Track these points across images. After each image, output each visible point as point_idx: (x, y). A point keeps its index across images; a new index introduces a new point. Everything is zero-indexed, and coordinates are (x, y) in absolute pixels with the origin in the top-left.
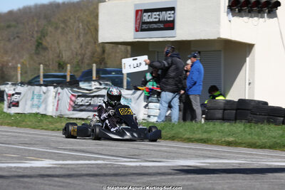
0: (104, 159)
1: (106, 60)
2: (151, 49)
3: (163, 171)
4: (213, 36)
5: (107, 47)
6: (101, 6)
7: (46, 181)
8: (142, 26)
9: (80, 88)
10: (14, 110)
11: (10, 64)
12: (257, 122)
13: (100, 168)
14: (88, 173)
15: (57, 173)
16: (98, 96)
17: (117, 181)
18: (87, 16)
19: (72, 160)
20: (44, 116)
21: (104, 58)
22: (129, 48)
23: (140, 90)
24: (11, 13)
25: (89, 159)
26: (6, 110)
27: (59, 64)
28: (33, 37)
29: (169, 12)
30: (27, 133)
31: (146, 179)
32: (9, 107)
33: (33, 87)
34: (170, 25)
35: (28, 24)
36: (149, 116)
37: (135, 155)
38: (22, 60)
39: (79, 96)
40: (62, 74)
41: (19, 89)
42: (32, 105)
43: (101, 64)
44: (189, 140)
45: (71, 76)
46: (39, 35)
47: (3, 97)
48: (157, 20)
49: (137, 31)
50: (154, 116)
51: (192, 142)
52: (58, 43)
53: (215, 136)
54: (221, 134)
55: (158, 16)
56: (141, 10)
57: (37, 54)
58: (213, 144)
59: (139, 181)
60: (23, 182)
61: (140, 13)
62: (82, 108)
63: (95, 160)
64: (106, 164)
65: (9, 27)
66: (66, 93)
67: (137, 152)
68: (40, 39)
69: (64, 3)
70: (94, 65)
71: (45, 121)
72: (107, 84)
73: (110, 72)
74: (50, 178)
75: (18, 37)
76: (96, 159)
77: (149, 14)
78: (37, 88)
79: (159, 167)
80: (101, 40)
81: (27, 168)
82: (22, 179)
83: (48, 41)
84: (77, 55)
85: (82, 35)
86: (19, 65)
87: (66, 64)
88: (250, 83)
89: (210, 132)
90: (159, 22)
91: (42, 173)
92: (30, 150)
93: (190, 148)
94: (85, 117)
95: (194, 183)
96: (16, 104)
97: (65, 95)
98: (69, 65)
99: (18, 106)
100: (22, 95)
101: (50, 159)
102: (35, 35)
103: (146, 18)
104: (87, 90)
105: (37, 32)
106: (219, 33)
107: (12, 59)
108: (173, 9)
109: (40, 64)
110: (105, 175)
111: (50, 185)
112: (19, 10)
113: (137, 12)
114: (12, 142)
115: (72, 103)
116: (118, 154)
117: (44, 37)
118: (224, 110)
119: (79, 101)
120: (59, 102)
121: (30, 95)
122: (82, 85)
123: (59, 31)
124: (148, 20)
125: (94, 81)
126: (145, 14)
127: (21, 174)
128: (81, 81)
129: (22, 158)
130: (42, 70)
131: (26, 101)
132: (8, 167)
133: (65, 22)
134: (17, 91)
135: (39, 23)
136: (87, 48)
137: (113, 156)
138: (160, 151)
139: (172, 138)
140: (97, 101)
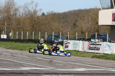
0: (103, 68)
6: (100, 12)
9: (91, 41)
11: (64, 32)
13: (103, 72)
16: (98, 45)
18: (92, 15)
19: (92, 69)
20: (78, 51)
21: (98, 30)
24: (64, 13)
25: (98, 68)
27: (82, 32)
28: (72, 22)
30: (73, 58)
32: (65, 48)
35: (70, 17)
37: (114, 67)
38: (68, 30)
39: (91, 44)
42: (74, 47)
46: (75, 21)
47: (63, 44)
49: (113, 21)
52: (81, 24)
57: (74, 28)
61: (114, 14)
64: (105, 70)
65: (63, 18)
66: (87, 43)
69: (84, 10)
71: (79, 53)
72: (101, 40)
73: (101, 36)
75: (67, 22)
76: (100, 68)
81: (76, 71)
83: (77, 24)
85: (90, 22)
87: (85, 32)
91: (82, 73)
92: (76, 64)
94: (93, 52)
97: (86, 44)
100: (70, 43)
101: (84, 68)
104: (94, 42)
105: (74, 20)
107: (65, 29)
110: (104, 74)
112: (67, 12)
113: (113, 14)
114: (68, 61)
115: (89, 47)
116: (108, 66)
117: (76, 22)
119: (91, 46)
120: (84, 46)
122: (92, 40)
123: (82, 20)
125: (96, 39)
129: (74, 68)
132: (69, 71)
133: (84, 16)
134: (68, 42)
135: (75, 17)
136: (92, 26)
137: (106, 67)
140: (98, 46)
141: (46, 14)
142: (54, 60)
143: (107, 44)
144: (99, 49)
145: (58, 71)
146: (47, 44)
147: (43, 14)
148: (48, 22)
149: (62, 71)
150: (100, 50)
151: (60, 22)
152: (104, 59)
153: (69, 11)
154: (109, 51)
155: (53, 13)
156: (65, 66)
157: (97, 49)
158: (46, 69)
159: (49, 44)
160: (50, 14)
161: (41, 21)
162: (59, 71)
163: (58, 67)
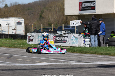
0: (67, 62)
1: (68, 22)
2: (85, 18)
3: (91, 66)
4: (111, 12)
5: (68, 17)
7: (44, 71)
8: (82, 8)
9: (58, 34)
10: (31, 43)
11: (29, 24)
14: (61, 67)
15: (48, 68)
17: (73, 71)
19: (54, 62)
22: (77, 17)
23: (82, 34)
24: (29, 4)
25: (61, 62)
26: (28, 42)
27: (49, 24)
28: (38, 13)
29: (93, 3)
31: (84, 70)
32: (29, 42)
33: (39, 33)
35: (36, 8)
36: (85, 45)
37: (80, 60)
38: (34, 23)
39: (57, 37)
40: (50, 28)
41: (33, 34)
43: (66, 24)
44: (102, 54)
45: (54, 29)
46: (41, 13)
47: (27, 37)
48: (88, 6)
49: (80, 10)
50: (88, 44)
51: (103, 55)
52: (48, 16)
53: (112, 52)
55: (88, 5)
56: (82, 2)
57: (40, 20)
58: (112, 55)
59: (81, 70)
60: (35, 71)
61: (81, 3)
62: (58, 41)
63: (64, 62)
64: (68, 64)
65: (29, 9)
66: (52, 36)
67: (80, 59)
68: (41, 14)
70: (63, 24)
72: (68, 32)
74: (45, 70)
75: (32, 13)
77: (85, 3)
78: (40, 34)
79: (89, 65)
80: (65, 14)
81: (36, 66)
82: (34, 70)
83: (44, 15)
84: (56, 20)
85: (58, 12)
86: (33, 25)
87: (52, 24)
89: (110, 51)
90: (89, 7)
91: (42, 68)
92: (37, 59)
93: (102, 57)
94: (60, 45)
95: (103, 71)
96: (32, 40)
98: (53, 25)
99: (33, 41)
100: (34, 37)
102: (39, 13)
103: (84, 5)
104: (60, 34)
105: (40, 11)
106: (113, 11)
107: (30, 22)
108: (94, 1)
109: (41, 24)
110: (68, 68)
111: (46, 72)
112: (33, 3)
113: (80, 3)
114: (30, 56)
115: (54, 40)
116: (73, 60)
117: (43, 13)
119: (57, 39)
121: (37, 37)
122: (58, 32)
123: (49, 11)
124: (85, 6)
125: (63, 31)
126: (83, 4)
127: (34, 68)
128: (58, 31)
129: (34, 62)
130: (42, 27)
131: (36, 39)
132: (29, 66)
133: (51, 7)
134: (32, 35)
135: (41, 8)
136: (60, 18)
137: (71, 61)
138: (90, 58)
139: (95, 53)
140: (64, 39)
141: (9, 5)
142: (15, 54)
143: (74, 36)
144: (65, 42)
145: (16, 66)
146: (10, 38)
147: (6, 6)
148: (11, 15)
149: (21, 66)
150: (67, 43)
151: (25, 14)
152: (70, 52)
153: (35, 2)
154: (77, 43)
155: (17, 4)
156: (25, 61)
157: (64, 42)
158: (4, 64)
159: (11, 38)
160: (14, 5)
161: (4, 14)
162: (18, 66)
163: (17, 62)
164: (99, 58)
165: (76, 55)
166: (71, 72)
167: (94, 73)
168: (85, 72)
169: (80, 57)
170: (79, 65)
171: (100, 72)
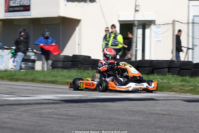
2: (15, 24)
12: (85, 69)
17: (5, 110)
22: (1, 23)
31: (23, 108)
34: (27, 8)
37: (12, 93)
44: (44, 82)
48: (19, 5)
49: (6, 12)
53: (59, 79)
54: (63, 78)
55: (19, 3)
58: (59, 84)
59: (19, 110)
61: (8, 0)
67: (12, 90)
77: (14, 1)
79: (30, 100)
88: (79, 44)
89: (56, 76)
90: (20, 6)
93: (45, 87)
95: (54, 110)
103: (12, 3)
106: (59, 13)
118: (64, 62)
126: (11, 1)
138: (26, 89)
139: (33, 81)
154: (1, 64)
164: (40, 89)
165: (4, 84)
166: (4, 113)
167: (40, 114)
168: (26, 111)
169: (11, 86)
170: (13, 100)
171: (48, 112)
